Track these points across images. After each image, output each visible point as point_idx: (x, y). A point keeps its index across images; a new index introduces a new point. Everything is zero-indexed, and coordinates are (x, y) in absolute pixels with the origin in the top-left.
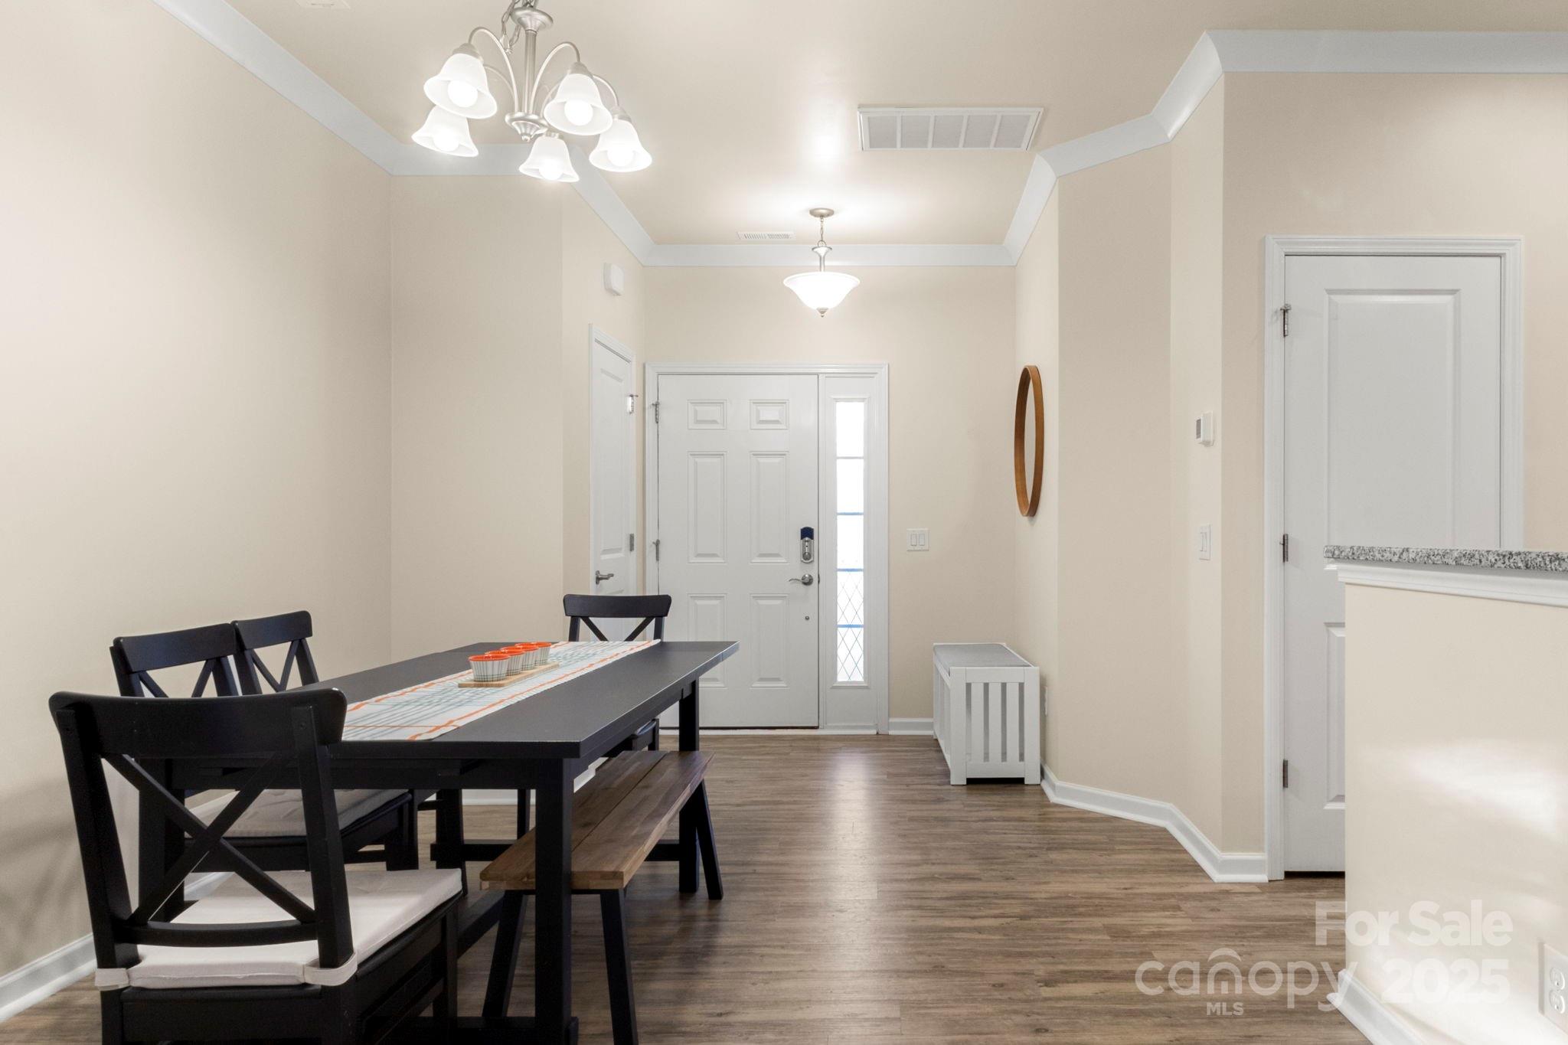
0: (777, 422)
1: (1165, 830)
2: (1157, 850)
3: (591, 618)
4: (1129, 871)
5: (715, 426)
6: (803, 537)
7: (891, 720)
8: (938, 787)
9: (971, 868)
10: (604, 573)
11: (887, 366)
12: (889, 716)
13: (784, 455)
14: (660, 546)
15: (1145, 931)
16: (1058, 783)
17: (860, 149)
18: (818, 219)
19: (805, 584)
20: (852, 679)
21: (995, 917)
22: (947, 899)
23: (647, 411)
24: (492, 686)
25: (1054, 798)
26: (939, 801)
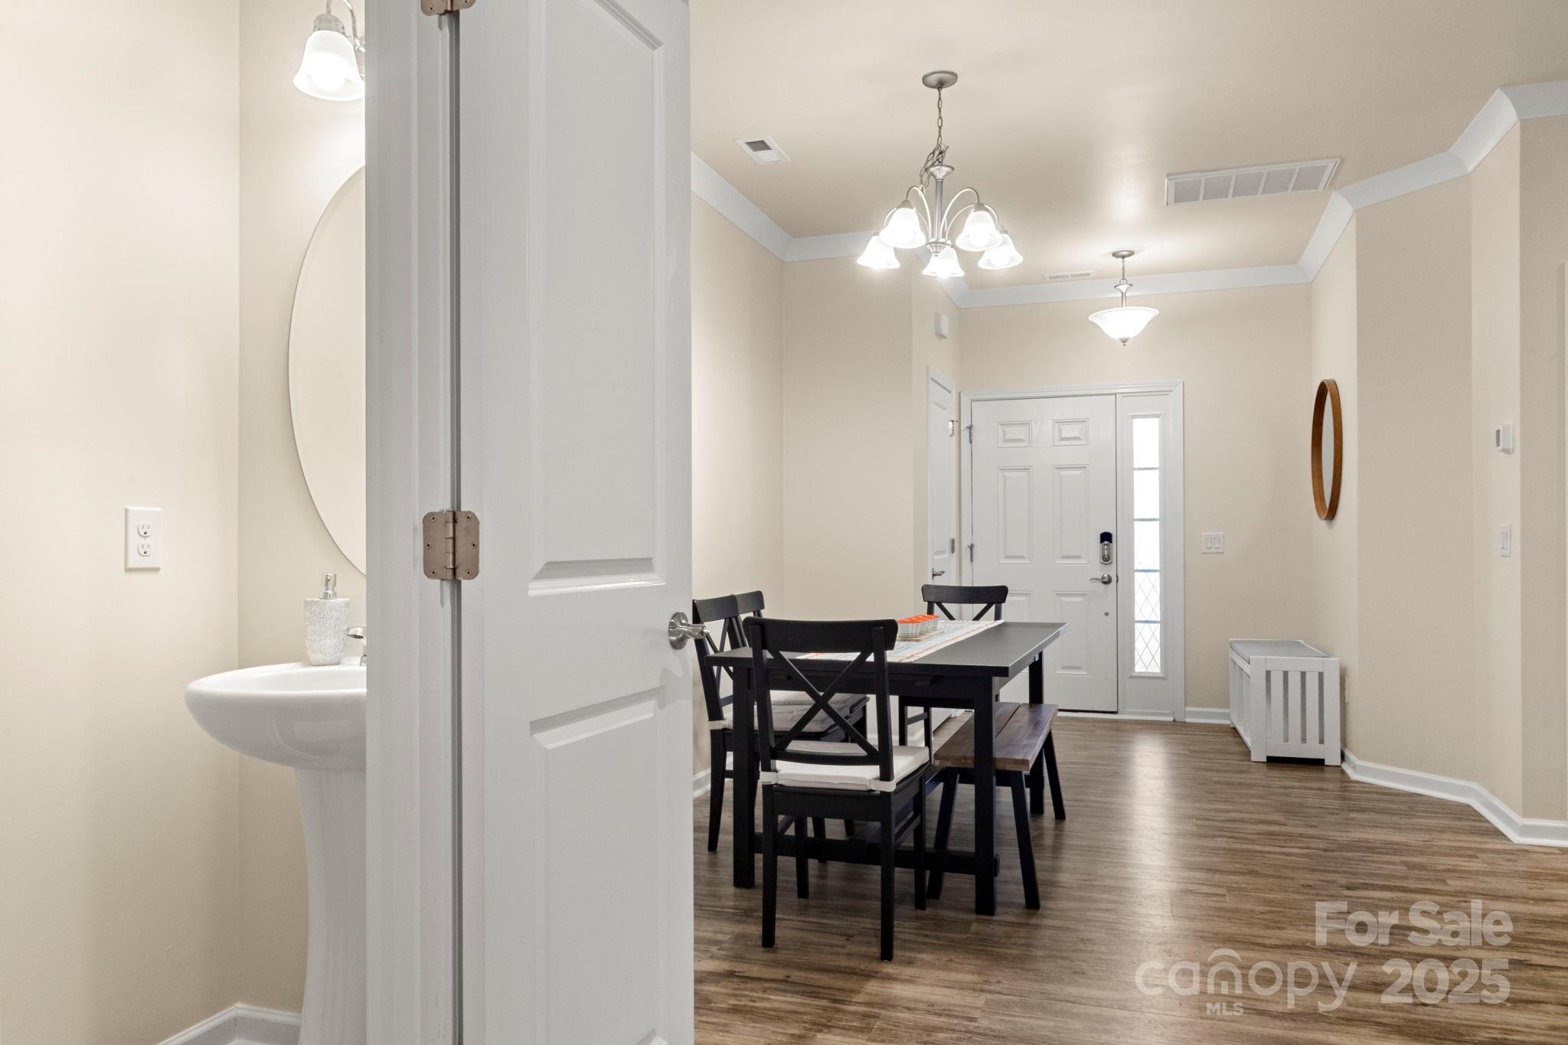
0: (1077, 438)
1: (1469, 806)
2: (1460, 819)
3: (943, 604)
4: (1429, 830)
5: (1022, 444)
6: (1102, 541)
7: (1187, 709)
8: (1238, 762)
9: (1277, 817)
10: (937, 570)
11: (1182, 384)
12: (1185, 706)
13: (1085, 468)
14: (974, 550)
15: (1441, 867)
16: (1359, 763)
17: (1165, 204)
18: (1121, 259)
19: (1105, 583)
20: (1150, 670)
21: (1302, 848)
22: (1256, 834)
23: (962, 433)
24: (913, 640)
25: (1353, 775)
26: (1241, 772)
